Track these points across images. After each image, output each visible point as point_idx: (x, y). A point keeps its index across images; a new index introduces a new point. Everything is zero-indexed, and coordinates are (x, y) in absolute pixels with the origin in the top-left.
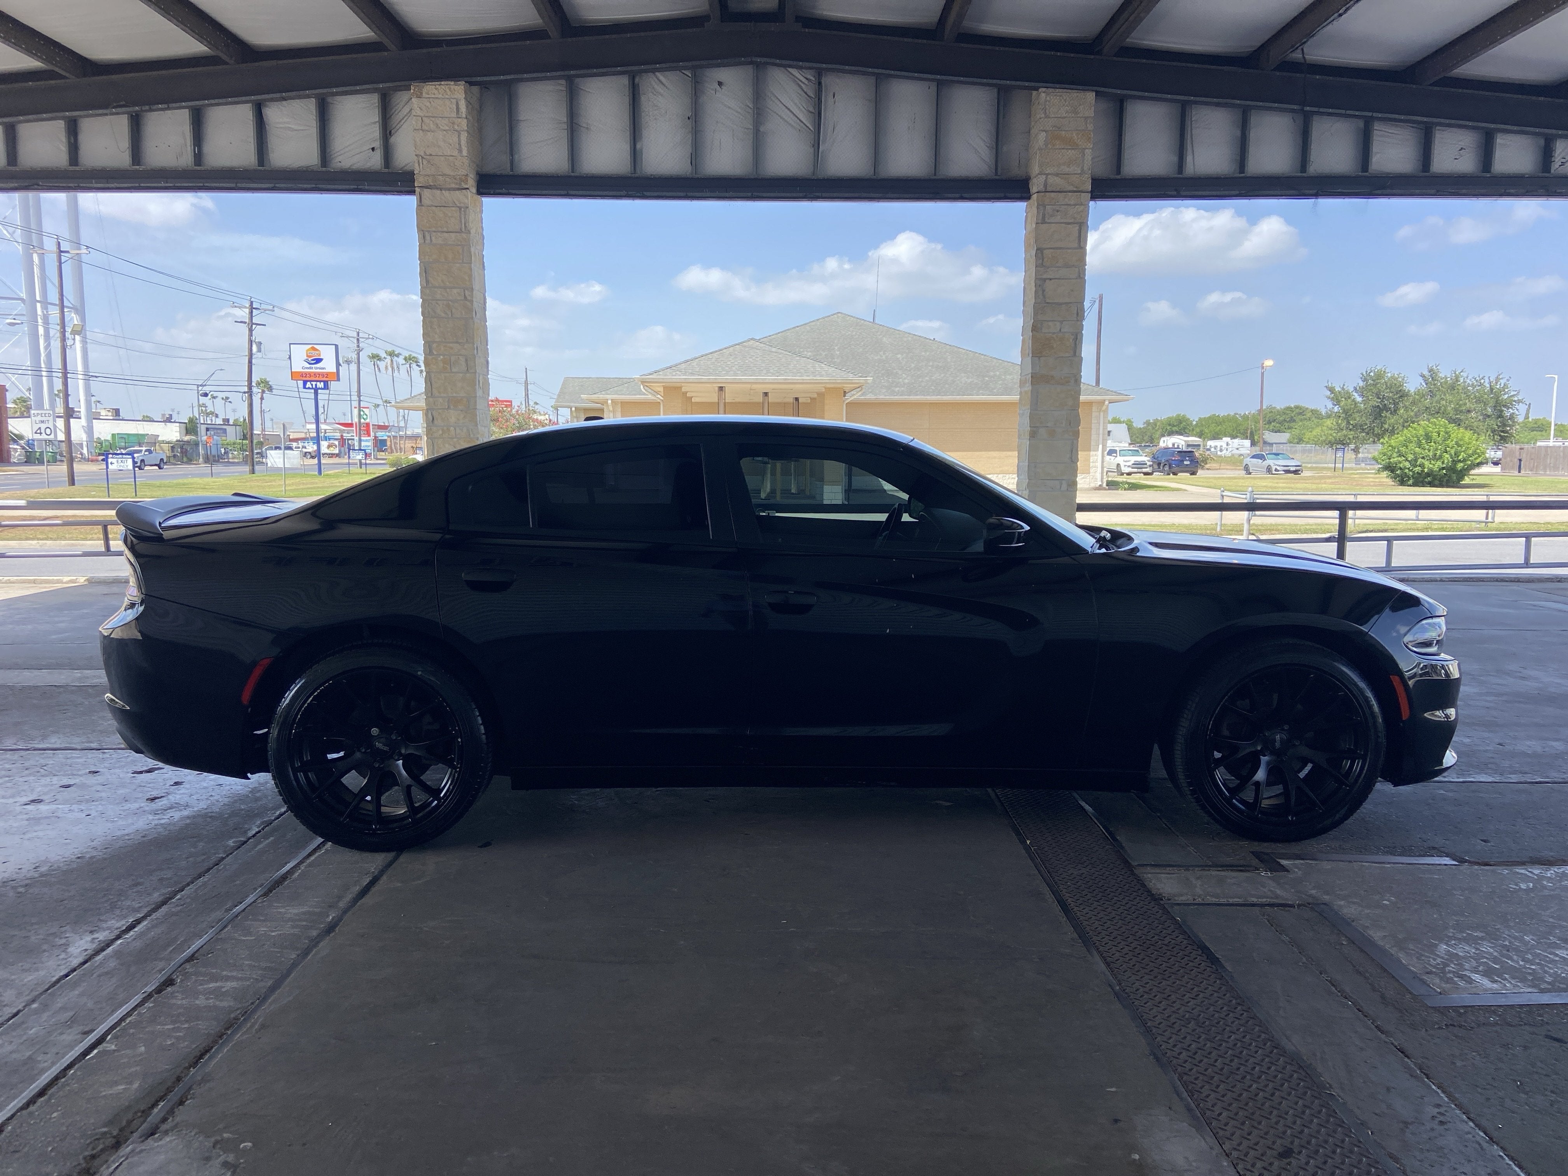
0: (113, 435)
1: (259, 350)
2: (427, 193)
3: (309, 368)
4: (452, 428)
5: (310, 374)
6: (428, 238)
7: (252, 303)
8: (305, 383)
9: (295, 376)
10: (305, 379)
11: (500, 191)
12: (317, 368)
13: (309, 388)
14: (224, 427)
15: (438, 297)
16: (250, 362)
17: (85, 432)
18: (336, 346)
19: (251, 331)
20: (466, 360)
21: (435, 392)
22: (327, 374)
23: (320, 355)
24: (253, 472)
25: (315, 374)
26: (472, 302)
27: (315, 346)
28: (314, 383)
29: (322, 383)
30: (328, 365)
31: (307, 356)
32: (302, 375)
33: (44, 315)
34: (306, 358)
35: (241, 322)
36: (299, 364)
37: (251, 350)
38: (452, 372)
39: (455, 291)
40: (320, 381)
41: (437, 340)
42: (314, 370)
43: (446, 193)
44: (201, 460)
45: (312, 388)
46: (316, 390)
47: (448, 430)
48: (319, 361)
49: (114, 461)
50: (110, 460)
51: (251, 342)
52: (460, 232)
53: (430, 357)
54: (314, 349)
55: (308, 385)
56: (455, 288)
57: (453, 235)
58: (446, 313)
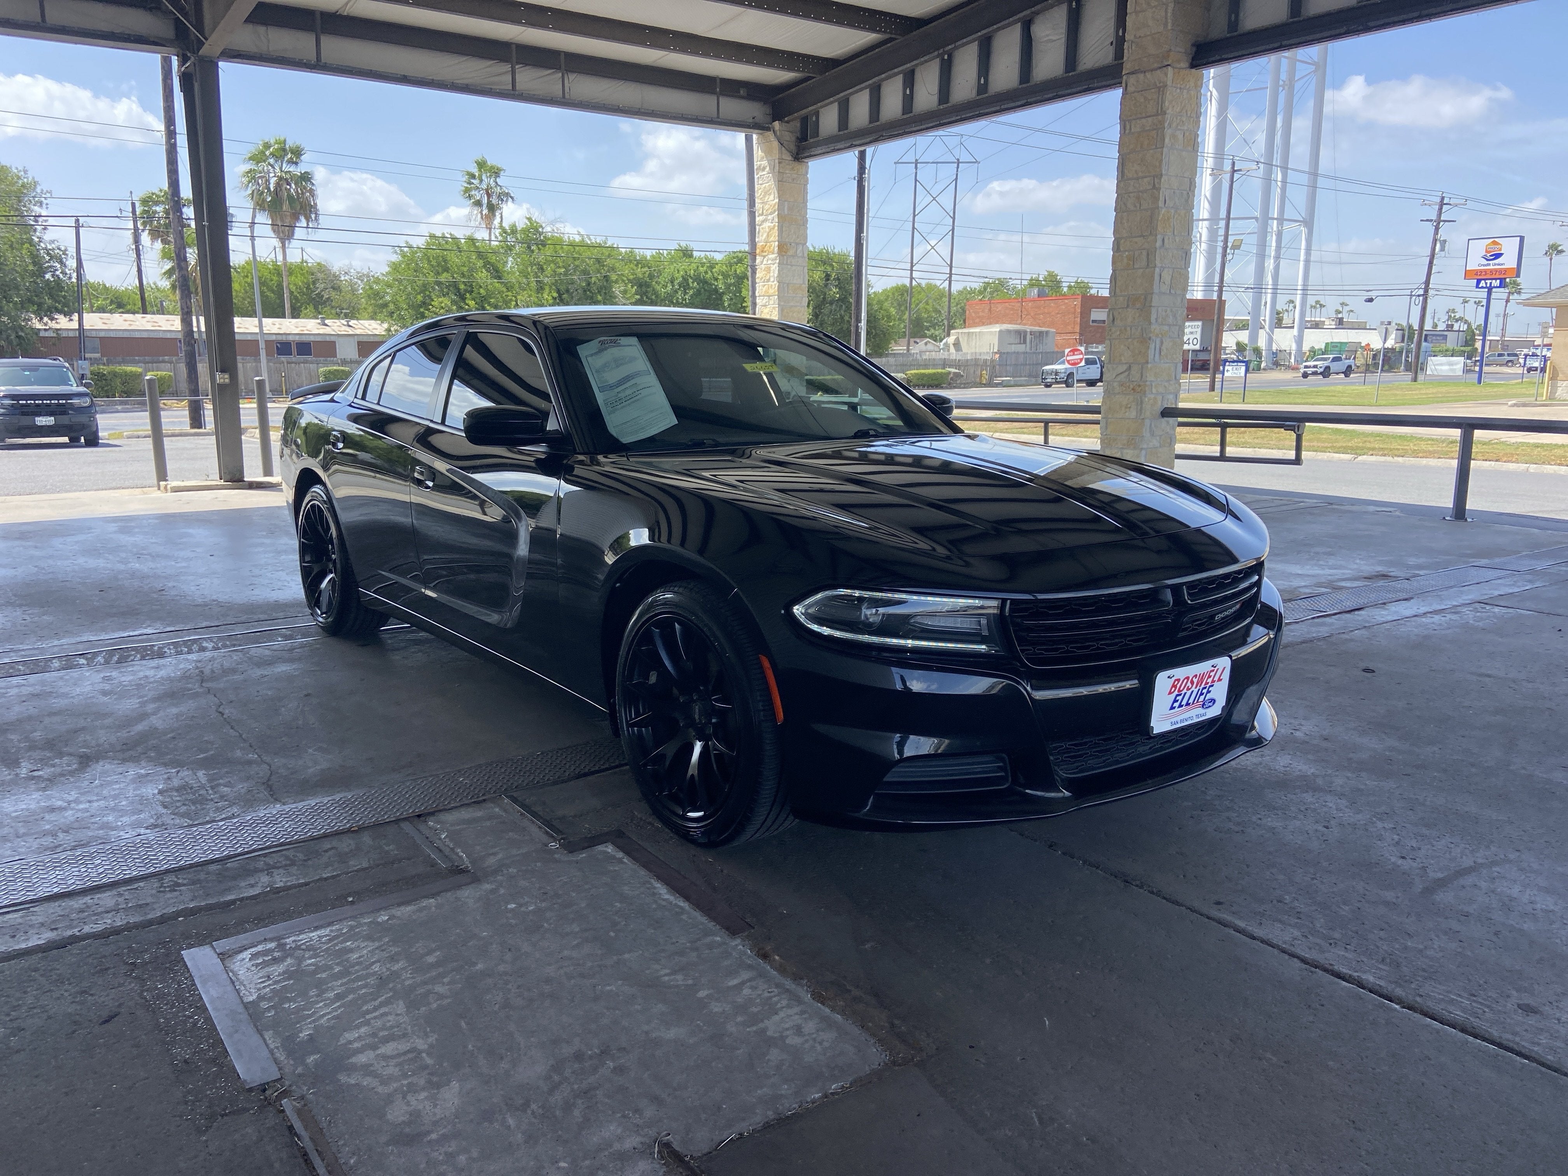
0: (1327, 344)
1: (1442, 249)
2: (1132, 80)
3: (1484, 265)
4: (1128, 329)
5: (1485, 271)
6: (1128, 127)
7: (1443, 198)
8: (1479, 281)
9: (1468, 274)
10: (1478, 277)
11: (1213, 59)
12: (1495, 264)
13: (1482, 287)
14: (1446, 333)
15: (1131, 189)
16: (1431, 263)
17: (1296, 342)
18: (1522, 239)
19: (1437, 229)
20: (1148, 254)
21: (1118, 290)
22: (1506, 270)
23: (1500, 250)
24: (1415, 379)
25: (1491, 271)
26: (1159, 189)
27: (1496, 240)
28: (1488, 282)
29: (1498, 281)
30: (1508, 261)
31: (1487, 251)
32: (1477, 272)
33: (1279, 231)
34: (1484, 253)
35: (1427, 220)
36: (1476, 262)
37: (1434, 249)
38: (1134, 268)
39: (1146, 180)
40: (1496, 279)
41: (1125, 235)
42: (1491, 267)
43: (1148, 75)
44: (1402, 367)
45: (1486, 287)
46: (1490, 289)
47: (1125, 329)
48: (1498, 256)
49: (1230, 368)
50: (1226, 368)
51: (1435, 241)
52: (1157, 115)
53: (1117, 254)
54: (1495, 243)
55: (1482, 284)
56: (1146, 177)
57: (1150, 119)
58: (1135, 206)
